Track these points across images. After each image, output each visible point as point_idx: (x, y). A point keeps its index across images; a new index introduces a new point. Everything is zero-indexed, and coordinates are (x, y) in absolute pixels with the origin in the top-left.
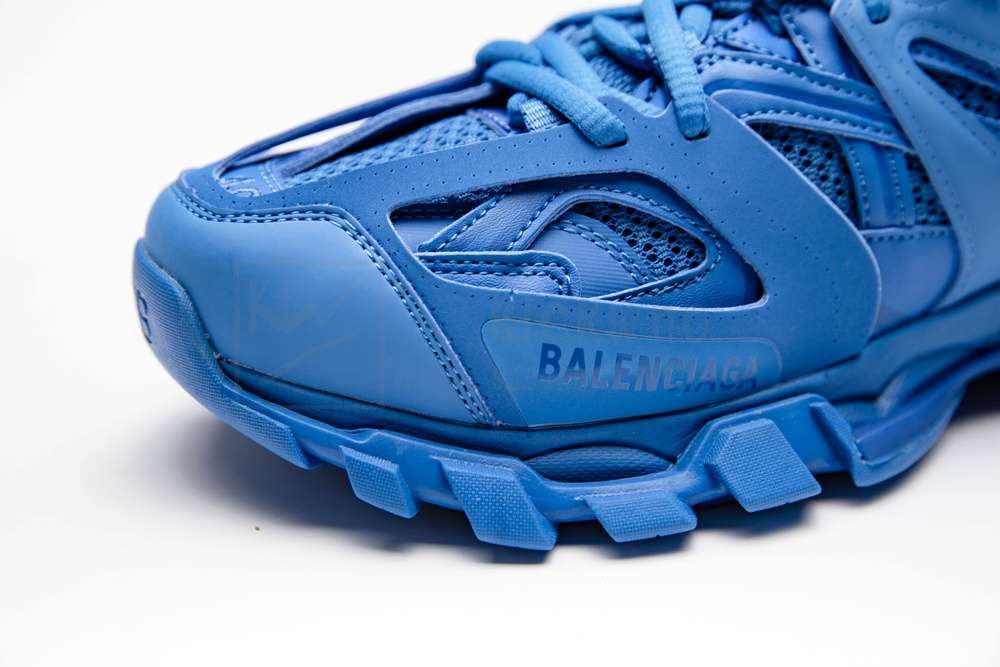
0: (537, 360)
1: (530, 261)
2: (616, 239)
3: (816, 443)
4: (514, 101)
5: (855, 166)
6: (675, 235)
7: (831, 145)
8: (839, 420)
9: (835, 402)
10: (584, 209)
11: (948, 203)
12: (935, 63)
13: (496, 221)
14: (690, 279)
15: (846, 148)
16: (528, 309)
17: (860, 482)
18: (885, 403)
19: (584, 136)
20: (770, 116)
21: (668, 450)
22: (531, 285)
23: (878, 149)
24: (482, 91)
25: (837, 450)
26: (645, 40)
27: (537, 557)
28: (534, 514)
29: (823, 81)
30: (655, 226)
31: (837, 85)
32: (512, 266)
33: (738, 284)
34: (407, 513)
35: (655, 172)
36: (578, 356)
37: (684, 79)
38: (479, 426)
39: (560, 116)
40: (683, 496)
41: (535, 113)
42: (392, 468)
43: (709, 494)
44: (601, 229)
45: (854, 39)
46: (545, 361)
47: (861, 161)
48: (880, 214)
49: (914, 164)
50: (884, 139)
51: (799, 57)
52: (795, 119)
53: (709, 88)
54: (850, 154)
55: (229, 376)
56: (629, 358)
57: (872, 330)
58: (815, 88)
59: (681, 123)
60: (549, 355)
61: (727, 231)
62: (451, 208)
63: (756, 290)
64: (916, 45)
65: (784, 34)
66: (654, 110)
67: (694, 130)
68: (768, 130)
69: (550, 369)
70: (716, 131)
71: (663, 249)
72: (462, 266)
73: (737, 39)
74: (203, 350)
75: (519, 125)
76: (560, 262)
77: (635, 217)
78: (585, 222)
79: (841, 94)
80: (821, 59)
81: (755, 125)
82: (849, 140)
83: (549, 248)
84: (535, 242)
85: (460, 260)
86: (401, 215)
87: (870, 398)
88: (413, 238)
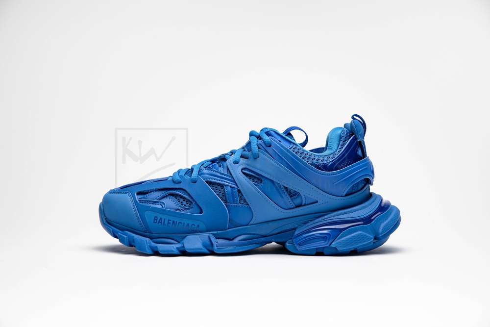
1: (158, 202)
2: (176, 200)
3: (209, 243)
5: (226, 191)
6: (188, 201)
7: (222, 186)
9: (217, 238)
10: (172, 195)
11: (248, 200)
12: (245, 172)
13: (154, 196)
15: (225, 186)
16: (156, 210)
17: (216, 252)
19: (173, 181)
20: (210, 180)
21: (179, 240)
22: (157, 206)
23: (231, 187)
25: (212, 245)
29: (222, 174)
30: (184, 198)
31: (225, 175)
32: (154, 203)
33: (198, 211)
35: (184, 188)
36: (161, 219)
38: (143, 231)
40: (177, 248)
43: (182, 249)
44: (174, 198)
45: (231, 168)
46: (155, 219)
47: (228, 189)
48: (231, 201)
49: (239, 191)
50: (235, 186)
52: (216, 181)
53: (201, 174)
54: (226, 188)
56: (170, 220)
60: (156, 218)
61: (196, 201)
63: (201, 212)
64: (243, 169)
67: (193, 181)
68: (210, 183)
69: (155, 221)
70: (198, 182)
71: (185, 203)
76: (163, 203)
77: (181, 197)
78: (171, 197)
79: (228, 177)
81: (206, 181)
82: (226, 185)
84: (160, 199)
85: (145, 201)
86: (138, 194)
87: (232, 239)
88: (138, 197)
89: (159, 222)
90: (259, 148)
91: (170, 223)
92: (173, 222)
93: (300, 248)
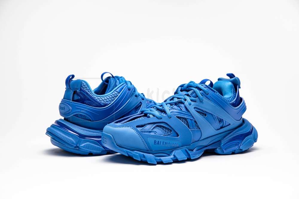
0: (154, 142)
1: (152, 131)
2: (161, 129)
3: (186, 154)
4: (148, 115)
5: (188, 122)
6: (168, 129)
7: (185, 119)
8: (189, 152)
9: (189, 150)
10: (157, 126)
11: (200, 126)
12: (197, 110)
13: (148, 127)
14: (170, 134)
15: (187, 119)
16: (153, 136)
17: (192, 159)
18: (194, 151)
19: (157, 117)
20: (178, 116)
21: (169, 154)
22: (152, 134)
23: (191, 119)
24: (143, 115)
25: (189, 155)
26: (163, 108)
27: (155, 165)
28: (155, 161)
29: (184, 112)
30: (166, 128)
31: (186, 112)
32: (150, 132)
33: (176, 135)
34: (140, 160)
35: (166, 122)
36: (158, 142)
37: (168, 112)
38: (147, 150)
39: (154, 116)
40: (171, 159)
41: (151, 116)
42: (138, 155)
43: (173, 159)
44: (160, 128)
45: (187, 107)
46: (155, 142)
47: (189, 121)
48: (192, 128)
49: (195, 121)
50: (192, 118)
51: (181, 109)
52: (181, 116)
53: (171, 112)
54: (188, 120)
55: (117, 145)
56: (164, 142)
57: (192, 142)
58: (183, 112)
59: (168, 116)
60: (155, 141)
61: (174, 128)
62: (142, 126)
63: (178, 136)
64: (194, 108)
65: (179, 107)
66: (165, 115)
67: (170, 117)
68: (178, 117)
69: (155, 143)
70: (172, 117)
71: (167, 131)
72: (145, 132)
73: (174, 107)
74: (114, 142)
75: (149, 117)
76: (155, 132)
77: (163, 127)
78: (158, 127)
79: (186, 113)
80: (184, 109)
81: (177, 117)
82: (188, 119)
83: (155, 130)
84: (153, 129)
85: (144, 131)
86: (138, 126)
87: (192, 150)
88: (139, 129)
89: (158, 144)
90: (202, 95)
91: (164, 144)
92: (166, 143)
93: (225, 152)
